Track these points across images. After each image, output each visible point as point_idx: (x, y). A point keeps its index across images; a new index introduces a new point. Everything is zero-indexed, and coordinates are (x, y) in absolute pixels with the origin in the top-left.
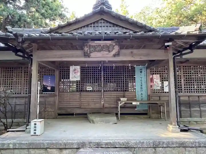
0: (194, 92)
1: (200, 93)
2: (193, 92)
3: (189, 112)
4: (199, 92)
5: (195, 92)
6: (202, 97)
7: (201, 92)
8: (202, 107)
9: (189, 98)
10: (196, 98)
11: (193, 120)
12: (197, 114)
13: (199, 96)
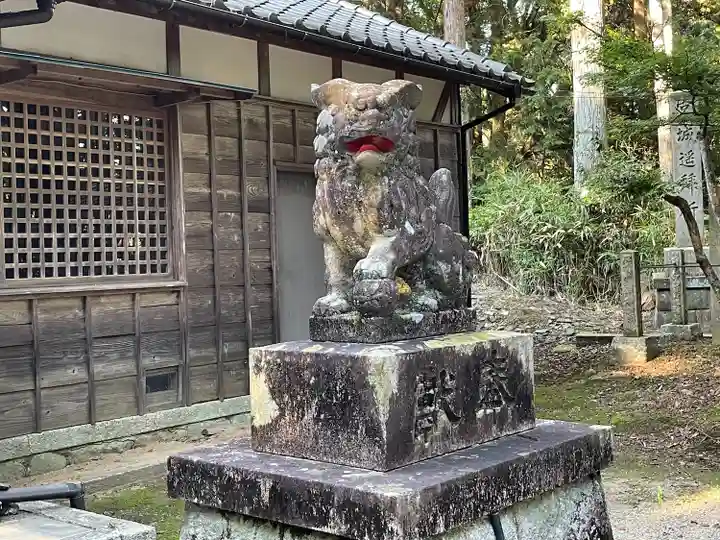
0: (62, 271)
1: (93, 276)
2: (55, 272)
3: (30, 402)
4: (86, 271)
5: (68, 273)
6: (103, 300)
7: (98, 271)
8: (100, 358)
9: (30, 308)
10: (70, 308)
11: (48, 447)
12: (71, 406)
13: (83, 297)
